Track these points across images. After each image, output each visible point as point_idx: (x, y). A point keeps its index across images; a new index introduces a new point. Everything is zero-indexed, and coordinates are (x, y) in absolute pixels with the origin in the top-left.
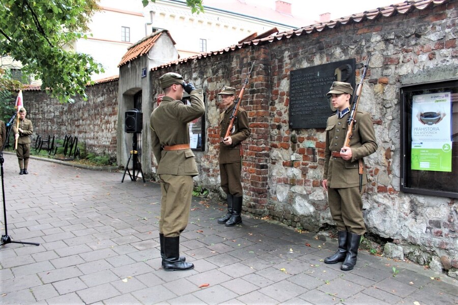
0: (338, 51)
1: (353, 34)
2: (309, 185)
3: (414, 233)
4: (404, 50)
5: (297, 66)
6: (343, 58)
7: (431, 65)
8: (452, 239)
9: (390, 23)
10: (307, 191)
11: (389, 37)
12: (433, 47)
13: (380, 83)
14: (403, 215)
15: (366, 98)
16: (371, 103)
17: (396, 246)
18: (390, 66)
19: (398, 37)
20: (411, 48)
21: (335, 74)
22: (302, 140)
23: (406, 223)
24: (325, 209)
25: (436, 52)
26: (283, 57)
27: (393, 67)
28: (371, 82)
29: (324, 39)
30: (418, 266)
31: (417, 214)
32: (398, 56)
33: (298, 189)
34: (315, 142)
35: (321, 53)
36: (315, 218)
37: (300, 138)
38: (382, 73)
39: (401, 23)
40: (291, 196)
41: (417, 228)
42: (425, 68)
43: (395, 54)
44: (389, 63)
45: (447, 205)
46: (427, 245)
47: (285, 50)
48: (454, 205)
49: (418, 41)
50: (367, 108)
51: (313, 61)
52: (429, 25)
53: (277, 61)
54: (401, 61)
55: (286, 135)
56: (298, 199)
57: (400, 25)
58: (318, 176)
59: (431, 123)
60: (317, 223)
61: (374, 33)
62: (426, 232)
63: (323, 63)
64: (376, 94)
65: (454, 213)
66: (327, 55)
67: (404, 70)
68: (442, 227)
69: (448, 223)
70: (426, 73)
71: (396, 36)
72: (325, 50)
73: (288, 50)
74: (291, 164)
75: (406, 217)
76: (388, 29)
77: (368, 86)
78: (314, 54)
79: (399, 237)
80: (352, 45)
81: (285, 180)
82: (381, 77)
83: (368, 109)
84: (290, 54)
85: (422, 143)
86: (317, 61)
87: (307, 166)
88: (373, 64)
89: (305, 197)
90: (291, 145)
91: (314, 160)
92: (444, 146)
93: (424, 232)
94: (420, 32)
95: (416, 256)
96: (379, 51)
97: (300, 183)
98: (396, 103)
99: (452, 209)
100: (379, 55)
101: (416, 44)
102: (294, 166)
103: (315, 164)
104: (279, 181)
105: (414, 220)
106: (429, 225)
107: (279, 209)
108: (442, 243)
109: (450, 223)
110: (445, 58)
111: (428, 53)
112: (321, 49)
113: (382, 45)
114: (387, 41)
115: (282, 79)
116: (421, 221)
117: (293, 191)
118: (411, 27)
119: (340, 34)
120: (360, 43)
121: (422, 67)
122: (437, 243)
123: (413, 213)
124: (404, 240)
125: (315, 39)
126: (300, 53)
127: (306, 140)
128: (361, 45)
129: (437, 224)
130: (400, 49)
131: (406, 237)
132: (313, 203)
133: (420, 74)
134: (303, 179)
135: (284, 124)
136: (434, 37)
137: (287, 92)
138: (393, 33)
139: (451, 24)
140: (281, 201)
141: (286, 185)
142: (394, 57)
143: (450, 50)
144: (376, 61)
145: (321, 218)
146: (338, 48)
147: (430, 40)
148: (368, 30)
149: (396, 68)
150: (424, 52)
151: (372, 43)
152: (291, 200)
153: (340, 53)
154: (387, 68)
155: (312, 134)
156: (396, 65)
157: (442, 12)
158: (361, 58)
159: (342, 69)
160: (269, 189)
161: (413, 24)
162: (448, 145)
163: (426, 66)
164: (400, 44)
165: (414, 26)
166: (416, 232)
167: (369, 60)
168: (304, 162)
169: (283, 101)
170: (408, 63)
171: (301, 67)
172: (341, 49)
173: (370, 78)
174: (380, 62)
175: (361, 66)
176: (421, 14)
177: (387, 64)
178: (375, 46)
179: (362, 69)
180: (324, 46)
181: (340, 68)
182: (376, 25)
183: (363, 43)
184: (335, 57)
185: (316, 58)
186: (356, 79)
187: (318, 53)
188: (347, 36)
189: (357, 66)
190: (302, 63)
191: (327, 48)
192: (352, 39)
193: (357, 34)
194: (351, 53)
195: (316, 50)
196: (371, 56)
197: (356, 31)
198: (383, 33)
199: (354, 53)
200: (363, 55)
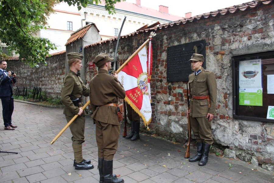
0: (195, 36)
1: (204, 25)
2: (180, 115)
3: (242, 143)
4: (234, 34)
5: (171, 45)
6: (198, 39)
7: (249, 43)
8: (263, 146)
9: (225, 18)
10: (178, 119)
11: (225, 27)
12: (250, 33)
13: (220, 54)
14: (235, 132)
15: (212, 63)
17: (231, 150)
18: (226, 44)
19: (230, 27)
20: (238, 33)
21: (194, 49)
22: (175, 88)
23: (237, 137)
25: (252, 36)
26: (163, 39)
27: (227, 45)
28: (215, 54)
29: (187, 28)
30: (244, 162)
31: (243, 131)
32: (231, 38)
33: (173, 117)
34: (182, 90)
35: (185, 37)
36: (183, 135)
37: (173, 87)
38: (221, 48)
39: (232, 19)
40: (169, 122)
41: (243, 140)
42: (246, 45)
44: (225, 42)
45: (260, 126)
46: (249, 150)
47: (164, 35)
48: (264, 126)
49: (241, 29)
50: (213, 69)
51: (180, 41)
52: (248, 20)
53: (159, 41)
54: (232, 41)
55: (165, 86)
56: (173, 124)
58: (185, 110)
59: (250, 77)
60: (185, 138)
61: (216, 25)
62: (248, 142)
63: (187, 43)
64: (218, 60)
65: (265, 130)
66: (189, 38)
67: (234, 46)
68: (258, 139)
69: (261, 136)
70: (246, 48)
71: (229, 26)
72: (187, 35)
73: (166, 35)
74: (169, 103)
75: (236, 133)
76: (224, 22)
77: (213, 56)
78: (181, 37)
79: (233, 145)
80: (203, 32)
81: (165, 112)
82: (221, 50)
84: (167, 37)
85: (245, 89)
86: (183, 42)
87: (178, 104)
88: (215, 43)
89: (177, 122)
90: (168, 92)
91: (182, 100)
92: (258, 91)
93: (247, 142)
94: (243, 24)
95: (243, 156)
96: (219, 35)
97: (174, 114)
98: (229, 66)
99: (263, 128)
100: (219, 38)
101: (240, 31)
102: (171, 104)
103: (183, 103)
104: (162, 113)
105: (241, 135)
106: (250, 138)
107: (162, 129)
108: (258, 149)
109: (262, 137)
110: (257, 39)
111: (248, 36)
112: (185, 34)
113: (221, 32)
114: (224, 29)
115: (163, 52)
116: (245, 135)
117: (170, 119)
118: (237, 21)
119: (196, 25)
120: (208, 31)
121: (244, 44)
122: (255, 148)
123: (241, 131)
124: (236, 147)
125: (181, 28)
126: (173, 37)
127: (177, 89)
128: (208, 32)
129: (255, 137)
130: (231, 34)
131: (237, 145)
132: (182, 126)
133: (243, 49)
134: (176, 111)
135: (164, 79)
136: (250, 27)
137: (166, 60)
138: (227, 24)
139: (260, 20)
140: (163, 125)
141: (166, 115)
142: (228, 38)
143: (260, 34)
144: (218, 41)
145: (187, 134)
146: (195, 34)
147: (248, 29)
148: (213, 23)
149: (229, 45)
150: (245, 36)
151: (215, 30)
152: (169, 124)
153: (196, 36)
154: (224, 45)
155: (181, 85)
156: (229, 43)
157: (255, 12)
158: (209, 39)
159: (198, 46)
160: (156, 118)
161: (238, 19)
162: (260, 90)
163: (246, 44)
164: (231, 31)
165: (239, 20)
166: (242, 142)
167: (213, 41)
168: (176, 101)
169: (164, 66)
170: (236, 42)
171: (174, 45)
172: (197, 34)
173: (214, 51)
174: (220, 41)
175: (209, 44)
176: (243, 14)
177: (224, 43)
178: (217, 32)
179: (210, 46)
180: (187, 32)
181: (196, 46)
182: (217, 20)
183: (210, 30)
184: (193, 39)
185: (183, 40)
186: (206, 52)
187: (183, 37)
188: (200, 27)
189: (206, 44)
190: (174, 42)
191: (189, 33)
192: (203, 28)
193: (206, 25)
194: (203, 37)
195: (182, 35)
196: (215, 38)
197: (205, 23)
198: (221, 25)
199: (205, 37)
200: (210, 37)
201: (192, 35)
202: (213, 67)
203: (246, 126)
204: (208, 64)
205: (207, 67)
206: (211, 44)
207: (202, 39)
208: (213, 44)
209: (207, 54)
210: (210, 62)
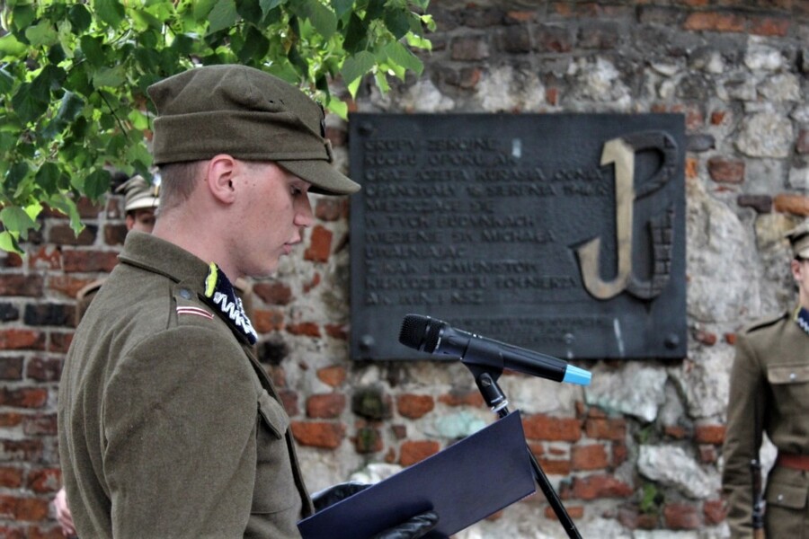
0: (604, 73)
1: (668, 24)
5: (380, 99)
6: (624, 102)
13: (780, 210)
15: (730, 256)
16: (744, 277)
21: (606, 160)
28: (745, 206)
29: (535, 15)
35: (517, 67)
37: (403, 399)
38: (787, 177)
50: (732, 291)
51: (472, 91)
55: (323, 388)
61: (755, 39)
63: (528, 107)
64: (762, 246)
66: (547, 78)
72: (532, 58)
77: (734, 218)
78: (477, 66)
80: (662, 62)
82: (782, 191)
83: (733, 294)
86: (494, 93)
88: (755, 144)
90: (351, 431)
96: (775, 105)
100: (778, 118)
112: (514, 51)
113: (789, 87)
119: (609, 10)
120: (699, 63)
127: (439, 409)
128: (703, 70)
135: (306, 340)
144: (767, 136)
146: (601, 64)
148: (736, 23)
151: (750, 71)
153: (613, 81)
154: (803, 165)
158: (703, 116)
159: (642, 145)
167: (739, 130)
171: (406, 104)
172: (617, 67)
173: (739, 190)
174: (779, 139)
175: (706, 144)
178: (762, 84)
179: (709, 154)
180: (534, 42)
181: (627, 142)
182: (763, 13)
183: (716, 65)
184: (586, 92)
185: (493, 82)
186: (688, 189)
187: (503, 64)
188: (640, 26)
189: (688, 142)
190: (415, 90)
191: (547, 51)
192: (661, 38)
193: (684, 29)
194: (663, 93)
195: (490, 51)
196: (745, 114)
197: (679, 16)
198: (793, 48)
199: (676, 95)
200: (712, 106)
201: (572, 69)
204: (701, 260)
205: (693, 279)
206: (718, 145)
207: (654, 107)
208: (735, 146)
209: (692, 203)
210: (714, 250)
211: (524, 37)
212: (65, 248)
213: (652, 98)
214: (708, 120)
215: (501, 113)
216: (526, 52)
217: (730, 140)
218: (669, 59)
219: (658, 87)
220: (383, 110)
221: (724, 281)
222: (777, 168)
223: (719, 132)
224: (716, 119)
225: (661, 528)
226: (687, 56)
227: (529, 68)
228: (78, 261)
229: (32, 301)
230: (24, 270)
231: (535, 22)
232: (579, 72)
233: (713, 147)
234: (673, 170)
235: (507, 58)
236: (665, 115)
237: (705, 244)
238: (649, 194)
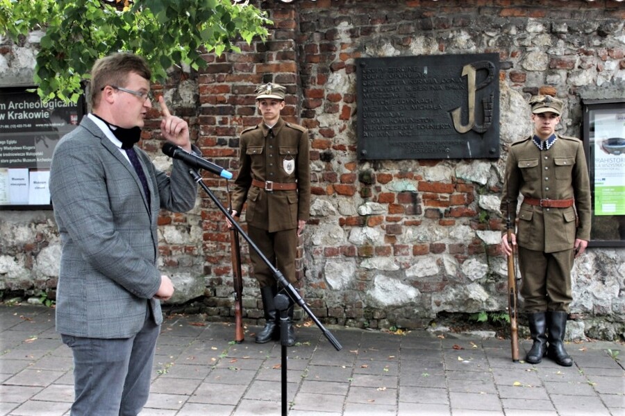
0: (463, 38)
1: (492, 15)
2: (406, 254)
3: (602, 300)
4: (582, 50)
5: (370, 52)
6: (473, 49)
9: (559, 8)
10: (400, 264)
11: (559, 30)
14: (583, 278)
15: (519, 114)
17: (575, 323)
18: (558, 72)
19: (573, 31)
20: (592, 50)
21: (464, 74)
22: (386, 179)
23: (589, 289)
24: (441, 289)
26: (335, 32)
27: (563, 73)
28: (526, 92)
29: (434, 13)
30: (606, 343)
31: (604, 274)
32: (573, 59)
33: (378, 262)
34: (416, 183)
35: (426, 36)
36: (421, 305)
37: (380, 175)
38: (546, 79)
39: (578, 12)
40: (364, 277)
41: (607, 293)
42: (615, 79)
43: (568, 55)
44: (558, 67)
46: (623, 312)
47: (341, 19)
49: (603, 42)
50: (520, 129)
51: (408, 47)
52: (620, 23)
53: (317, 36)
54: (576, 65)
55: (347, 171)
56: (378, 280)
57: (577, 14)
58: (425, 237)
59: (619, 152)
60: (426, 314)
61: (532, 19)
62: (619, 296)
63: (431, 53)
66: (439, 40)
67: (583, 79)
70: (616, 86)
71: (569, 29)
72: (433, 32)
73: (349, 20)
74: (362, 221)
75: (588, 280)
76: (556, 18)
77: (521, 97)
78: (411, 36)
79: (579, 310)
80: (490, 31)
81: (347, 250)
82: (543, 85)
83: (521, 131)
84: (352, 27)
85: (604, 179)
86: (417, 47)
87: (399, 223)
88: (530, 65)
89: (397, 275)
90: (359, 189)
91: (415, 211)
93: (617, 296)
94: (608, 31)
95: (601, 331)
96: (540, 47)
97: (382, 251)
98: (570, 124)
100: (541, 53)
101: (601, 46)
102: (370, 224)
103: (417, 219)
104: (331, 253)
105: (599, 283)
106: (623, 286)
107: (334, 302)
111: (619, 60)
112: (425, 29)
113: (546, 40)
114: (555, 35)
115: (333, 71)
116: (611, 282)
117: (368, 267)
118: (594, 21)
119: (466, 10)
120: (506, 31)
121: (610, 78)
123: (599, 274)
124: (586, 312)
125: (411, 9)
126: (377, 30)
127: (395, 180)
128: (508, 34)
130: (576, 49)
131: (590, 306)
132: (415, 283)
133: (607, 88)
134: (389, 245)
135: (341, 152)
137: (346, 95)
138: (565, 24)
140: (338, 288)
141: (348, 259)
142: (567, 59)
144: (536, 62)
145: (433, 304)
146: (463, 33)
147: (621, 43)
148: (522, 12)
149: (568, 75)
150: (612, 58)
151: (529, 33)
152: (363, 282)
153: (468, 40)
154: (553, 74)
155: (410, 170)
156: (568, 70)
158: (508, 53)
159: (479, 67)
160: (305, 269)
161: (596, 17)
163: (616, 76)
164: (576, 41)
165: (597, 19)
166: (605, 299)
167: (523, 59)
168: (391, 216)
169: (338, 111)
170: (589, 70)
171: (380, 53)
172: (470, 34)
173: (524, 85)
174: (542, 62)
175: (509, 66)
176: (608, 6)
177: (555, 68)
178: (534, 38)
179: (511, 70)
180: (434, 25)
181: (473, 66)
182: (535, 8)
183: (513, 31)
184: (456, 45)
185: (416, 43)
186: (500, 85)
187: (421, 35)
188: (480, 16)
189: (500, 65)
190: (384, 47)
191: (440, 28)
192: (489, 20)
193: (499, 16)
194: (490, 44)
195: (415, 30)
196: (527, 52)
197: (497, 11)
198: (548, 22)
199: (496, 45)
200: (512, 50)
201: (451, 35)
202: (522, 126)
203: (613, 262)
204: (506, 116)
205: (503, 124)
206: (514, 66)
207: (486, 50)
208: (522, 66)
209: (502, 91)
210: (512, 111)
211: (429, 23)
212: (243, 116)
213: (486, 47)
214: (510, 56)
215: (420, 56)
216: (431, 29)
217: (519, 64)
218: (493, 29)
219: (488, 42)
220: (371, 56)
221: (517, 125)
222: (541, 76)
223: (515, 61)
224: (513, 55)
225: (488, 230)
226: (501, 27)
227: (432, 36)
228: (248, 122)
229: (231, 137)
230: (229, 126)
231: (434, 16)
232: (453, 37)
233: (512, 67)
234: (492, 77)
235: (422, 32)
236: (490, 54)
237: (508, 109)
238: (483, 88)
